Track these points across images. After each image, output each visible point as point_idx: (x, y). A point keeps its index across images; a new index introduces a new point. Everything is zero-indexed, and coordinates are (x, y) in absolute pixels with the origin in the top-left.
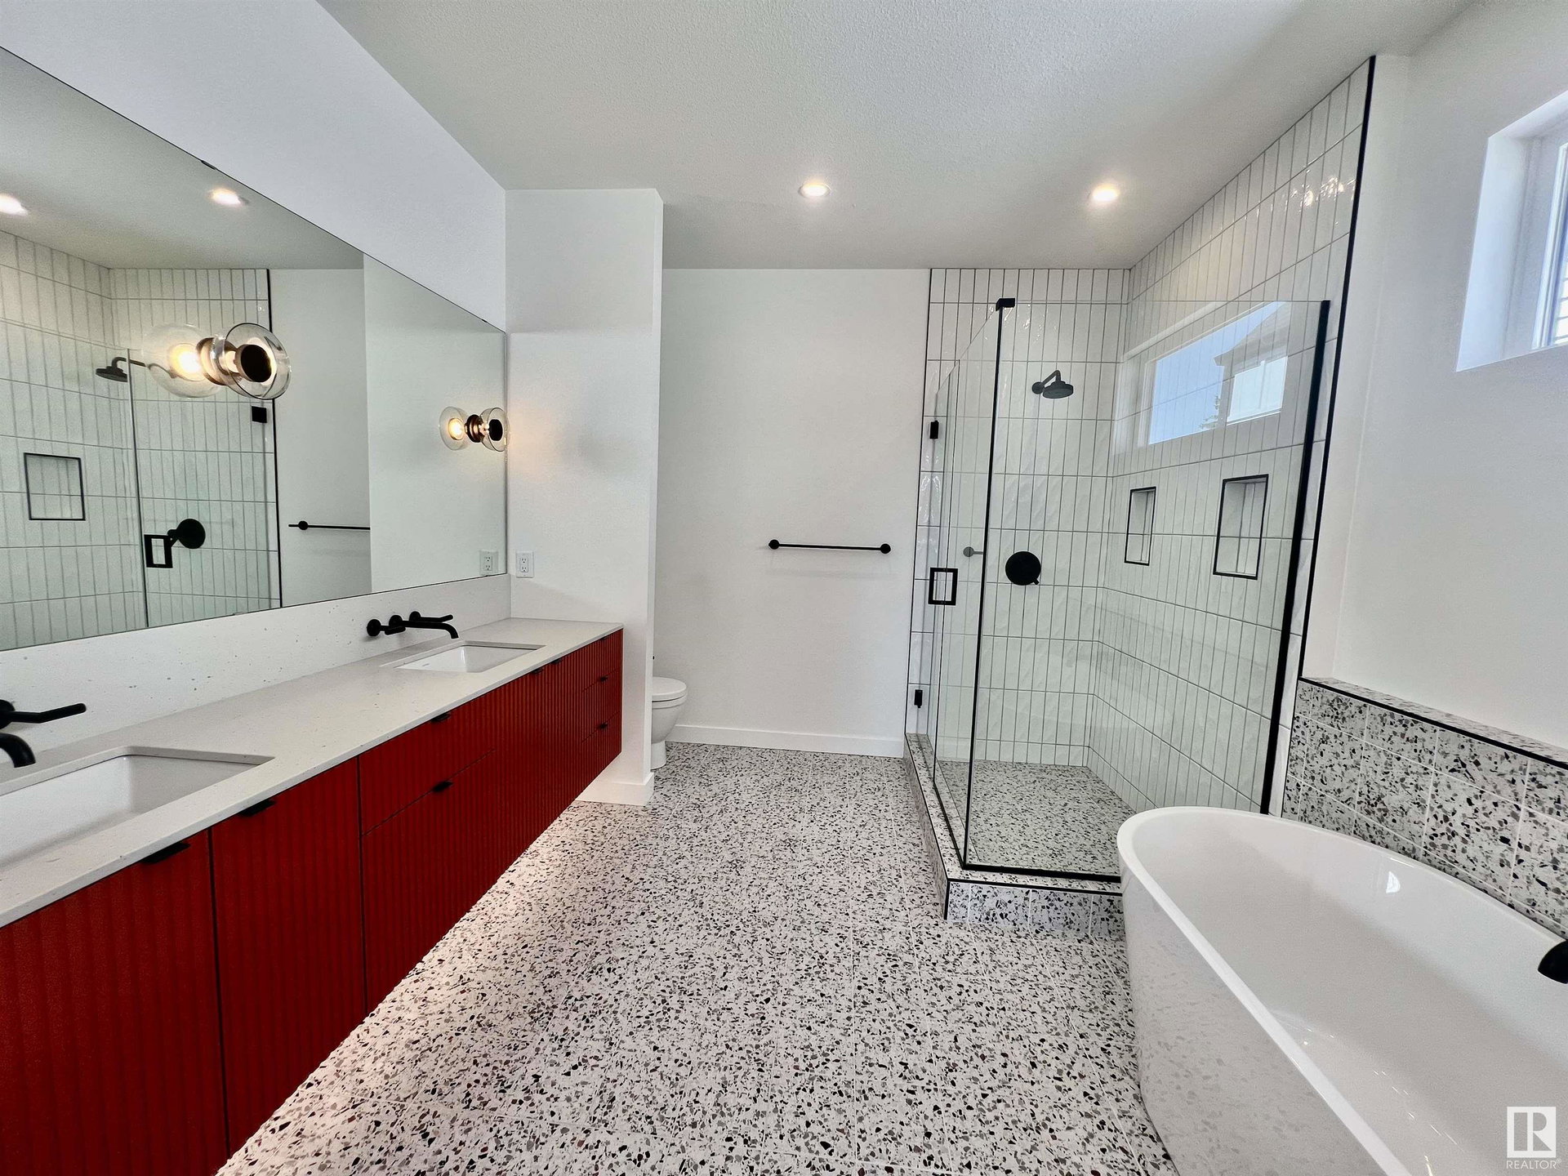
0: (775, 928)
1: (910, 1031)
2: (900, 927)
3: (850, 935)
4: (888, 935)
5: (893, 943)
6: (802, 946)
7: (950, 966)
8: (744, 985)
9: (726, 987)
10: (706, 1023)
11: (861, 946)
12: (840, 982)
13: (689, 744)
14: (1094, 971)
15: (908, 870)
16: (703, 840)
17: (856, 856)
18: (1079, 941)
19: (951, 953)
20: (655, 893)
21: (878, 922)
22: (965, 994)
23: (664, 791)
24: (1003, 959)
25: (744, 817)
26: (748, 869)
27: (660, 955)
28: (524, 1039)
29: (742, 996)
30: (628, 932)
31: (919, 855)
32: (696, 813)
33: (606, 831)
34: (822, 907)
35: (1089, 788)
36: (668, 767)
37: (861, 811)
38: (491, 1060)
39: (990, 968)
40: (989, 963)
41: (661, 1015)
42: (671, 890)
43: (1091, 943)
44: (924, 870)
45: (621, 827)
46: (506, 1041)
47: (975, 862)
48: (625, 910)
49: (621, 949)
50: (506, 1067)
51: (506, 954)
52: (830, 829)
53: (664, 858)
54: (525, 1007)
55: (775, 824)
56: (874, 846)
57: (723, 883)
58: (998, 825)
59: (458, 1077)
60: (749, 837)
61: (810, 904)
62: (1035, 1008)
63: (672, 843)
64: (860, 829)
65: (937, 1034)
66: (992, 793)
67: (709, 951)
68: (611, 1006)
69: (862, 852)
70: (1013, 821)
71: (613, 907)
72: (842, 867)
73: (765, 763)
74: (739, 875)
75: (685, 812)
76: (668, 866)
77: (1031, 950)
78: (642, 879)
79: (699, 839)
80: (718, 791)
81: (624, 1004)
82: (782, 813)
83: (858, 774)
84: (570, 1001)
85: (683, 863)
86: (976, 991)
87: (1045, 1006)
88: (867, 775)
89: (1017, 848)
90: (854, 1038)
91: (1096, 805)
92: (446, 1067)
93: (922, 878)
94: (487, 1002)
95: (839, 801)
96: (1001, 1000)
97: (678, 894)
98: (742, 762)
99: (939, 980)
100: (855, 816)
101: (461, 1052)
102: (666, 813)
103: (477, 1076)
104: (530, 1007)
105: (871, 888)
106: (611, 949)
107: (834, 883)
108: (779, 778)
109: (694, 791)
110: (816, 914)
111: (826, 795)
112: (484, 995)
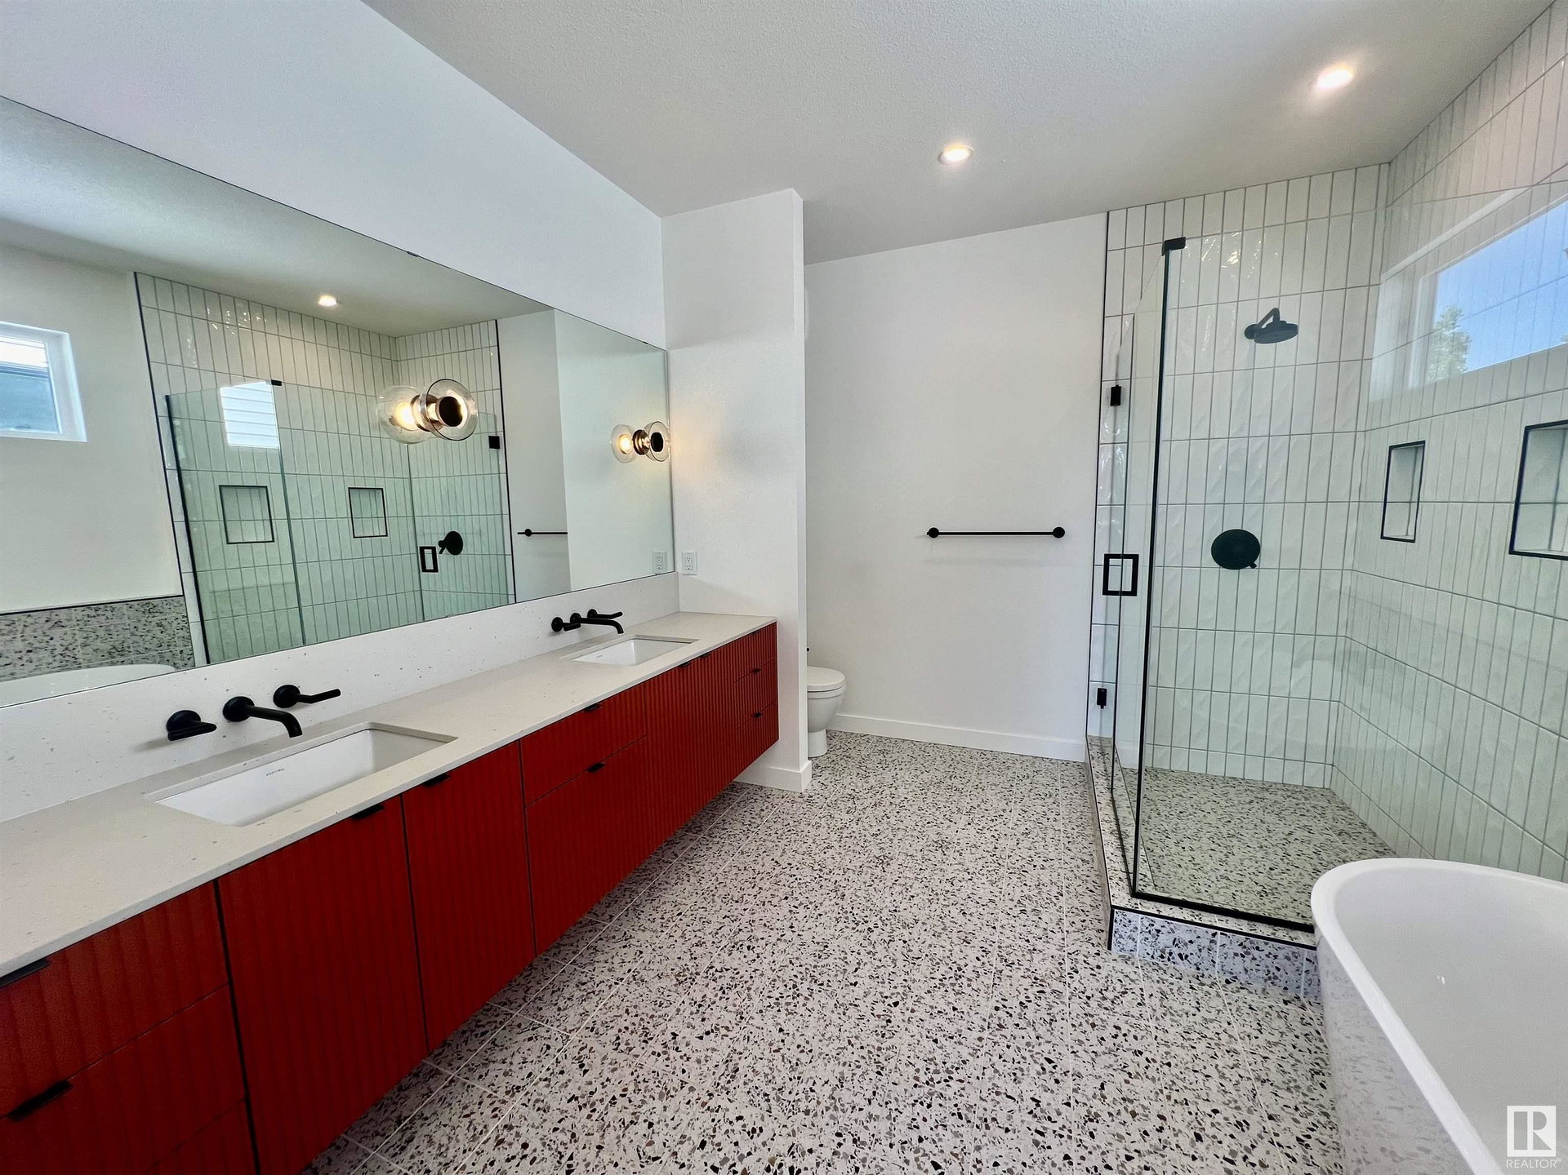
0: (915, 931)
1: (1047, 1065)
2: (1053, 950)
3: (994, 950)
4: (1037, 957)
5: (1043, 967)
6: (940, 953)
7: (1107, 1004)
8: (874, 984)
9: (856, 983)
10: (832, 1015)
11: (1004, 963)
12: (976, 998)
13: (852, 734)
14: (1302, 1043)
15: (1072, 889)
16: (854, 832)
17: (1014, 866)
18: (1286, 1002)
19: (1111, 988)
20: (800, 879)
21: (1028, 941)
22: (1121, 1038)
23: (822, 779)
24: (1176, 1006)
25: (898, 812)
26: (894, 866)
27: (797, 941)
28: (668, 999)
29: (871, 995)
30: (770, 914)
31: (1087, 873)
32: (850, 804)
33: (763, 813)
34: (968, 917)
35: (1329, 815)
36: (828, 755)
37: (1027, 818)
38: (640, 1012)
39: (1159, 1014)
40: (1157, 1007)
41: (790, 998)
42: (815, 878)
43: (1303, 1007)
44: (1091, 891)
45: (777, 812)
46: (653, 997)
47: (1150, 890)
48: (771, 892)
49: (762, 929)
50: (651, 1021)
51: (663, 918)
52: (988, 834)
53: (814, 846)
54: (673, 970)
55: (929, 823)
56: (1035, 858)
57: (867, 878)
58: (1192, 850)
59: (612, 1021)
60: (900, 834)
61: (955, 911)
62: (1211, 1071)
63: (823, 831)
64: (1022, 838)
65: (1079, 1076)
66: (1191, 810)
67: (845, 945)
68: (746, 982)
69: (1021, 863)
70: (1213, 846)
71: (760, 888)
72: (996, 876)
73: (927, 758)
74: (884, 871)
75: (839, 802)
76: (815, 854)
77: (1216, 1003)
78: (790, 864)
79: (850, 831)
80: (874, 783)
81: (758, 983)
82: (938, 812)
83: (1028, 777)
84: (711, 971)
85: (831, 852)
86: (1135, 1038)
87: (1225, 1071)
88: (1039, 778)
89: (1214, 879)
90: (983, 1061)
91: (1335, 837)
92: (605, 1011)
93: (1088, 900)
94: (642, 960)
95: (1002, 805)
96: (1167, 1053)
97: (823, 883)
98: (903, 755)
99: (1092, 1016)
100: (1019, 823)
101: (617, 1000)
102: (820, 801)
103: (627, 1024)
104: (677, 970)
105: (1026, 902)
106: (753, 928)
107: (984, 893)
108: (940, 775)
109: (850, 781)
110: (959, 923)
111: (989, 796)
112: (641, 952)
